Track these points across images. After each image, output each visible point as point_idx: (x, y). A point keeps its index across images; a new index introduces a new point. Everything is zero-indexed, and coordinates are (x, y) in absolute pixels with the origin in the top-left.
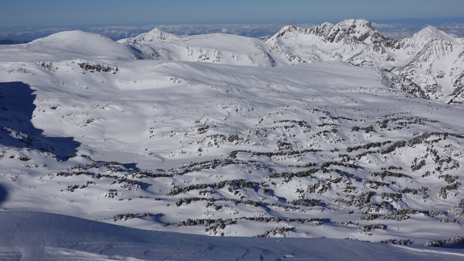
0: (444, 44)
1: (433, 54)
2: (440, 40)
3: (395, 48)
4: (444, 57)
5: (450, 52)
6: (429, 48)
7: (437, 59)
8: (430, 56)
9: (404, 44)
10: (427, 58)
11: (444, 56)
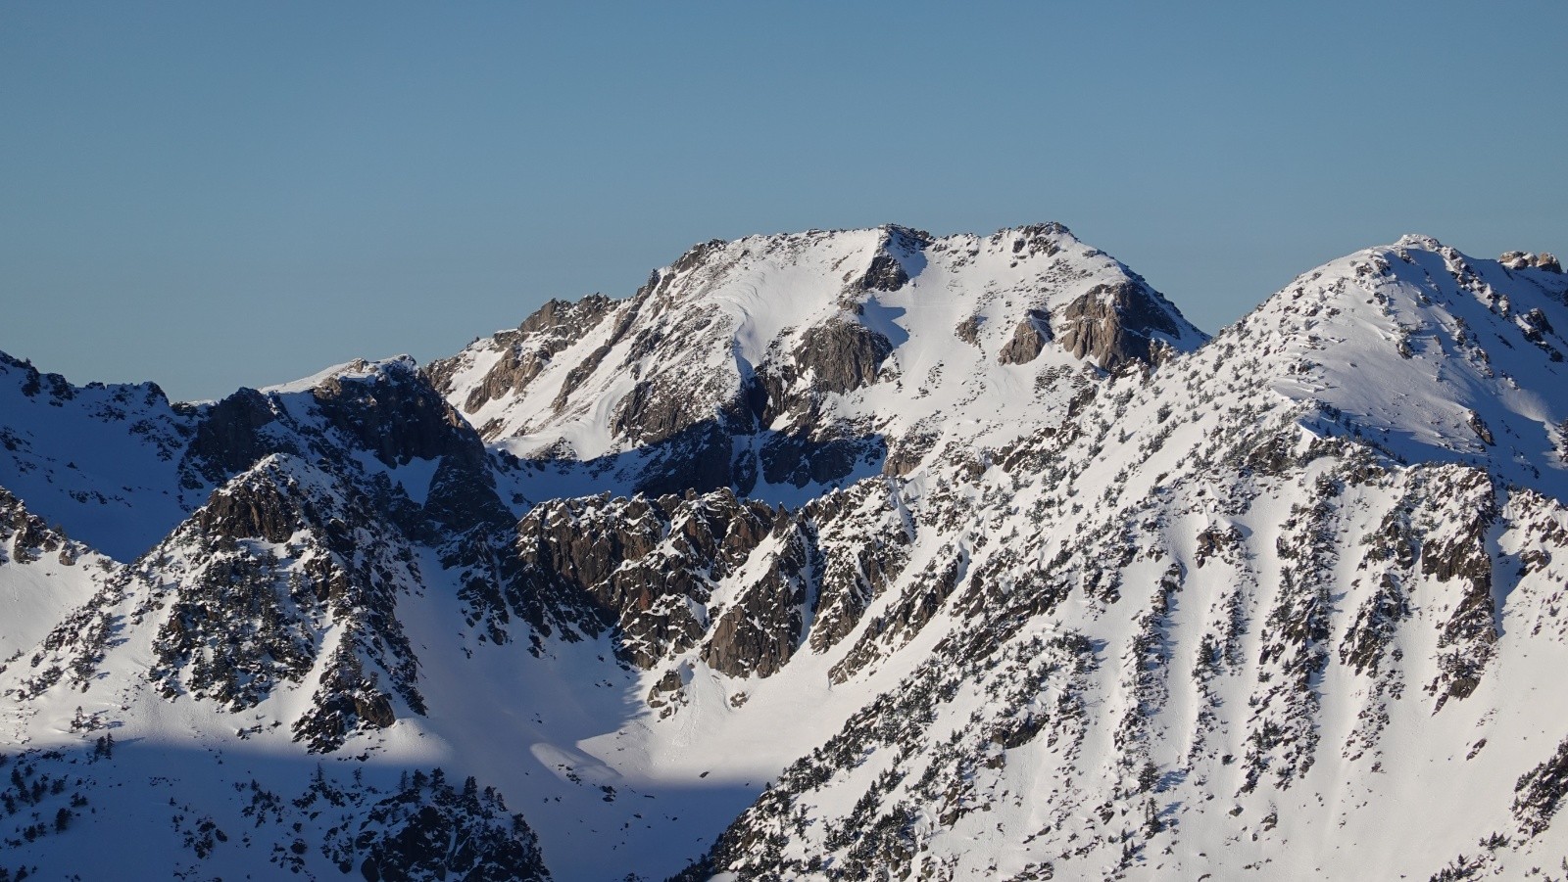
0: (1352, 552)
1: (1066, 740)
2: (1326, 465)
3: (693, 653)
4: (1255, 808)
5: (1417, 701)
6: (1037, 626)
7: (1117, 824)
8: (985, 777)
9: (879, 564)
10: (930, 812)
11: (1268, 779)
